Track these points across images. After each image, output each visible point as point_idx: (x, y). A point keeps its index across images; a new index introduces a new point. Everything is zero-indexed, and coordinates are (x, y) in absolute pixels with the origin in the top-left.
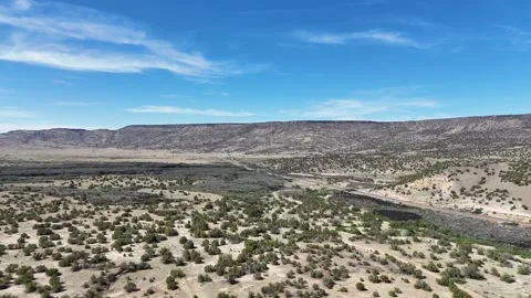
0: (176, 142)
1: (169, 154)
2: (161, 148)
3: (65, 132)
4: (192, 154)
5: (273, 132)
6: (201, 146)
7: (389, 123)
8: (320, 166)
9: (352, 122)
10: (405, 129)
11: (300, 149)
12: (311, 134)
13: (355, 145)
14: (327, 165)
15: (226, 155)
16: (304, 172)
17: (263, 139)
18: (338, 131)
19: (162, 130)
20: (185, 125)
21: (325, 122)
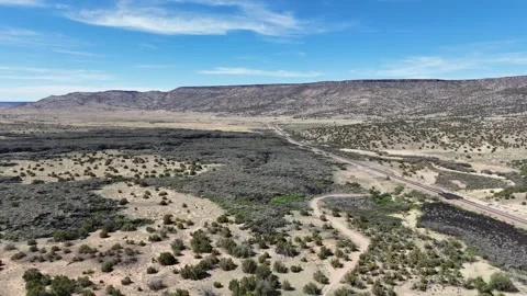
0: (224, 104)
1: (214, 118)
2: (209, 111)
3: (119, 94)
4: (237, 118)
5: (326, 94)
6: (248, 109)
7: (460, 82)
8: (385, 140)
9: (416, 81)
10: (481, 89)
11: (355, 112)
12: (368, 94)
13: (420, 106)
14: (395, 138)
15: (272, 119)
16: (363, 148)
17: (314, 101)
18: (400, 92)
19: (212, 92)
20: (234, 87)
21: (384, 81)
